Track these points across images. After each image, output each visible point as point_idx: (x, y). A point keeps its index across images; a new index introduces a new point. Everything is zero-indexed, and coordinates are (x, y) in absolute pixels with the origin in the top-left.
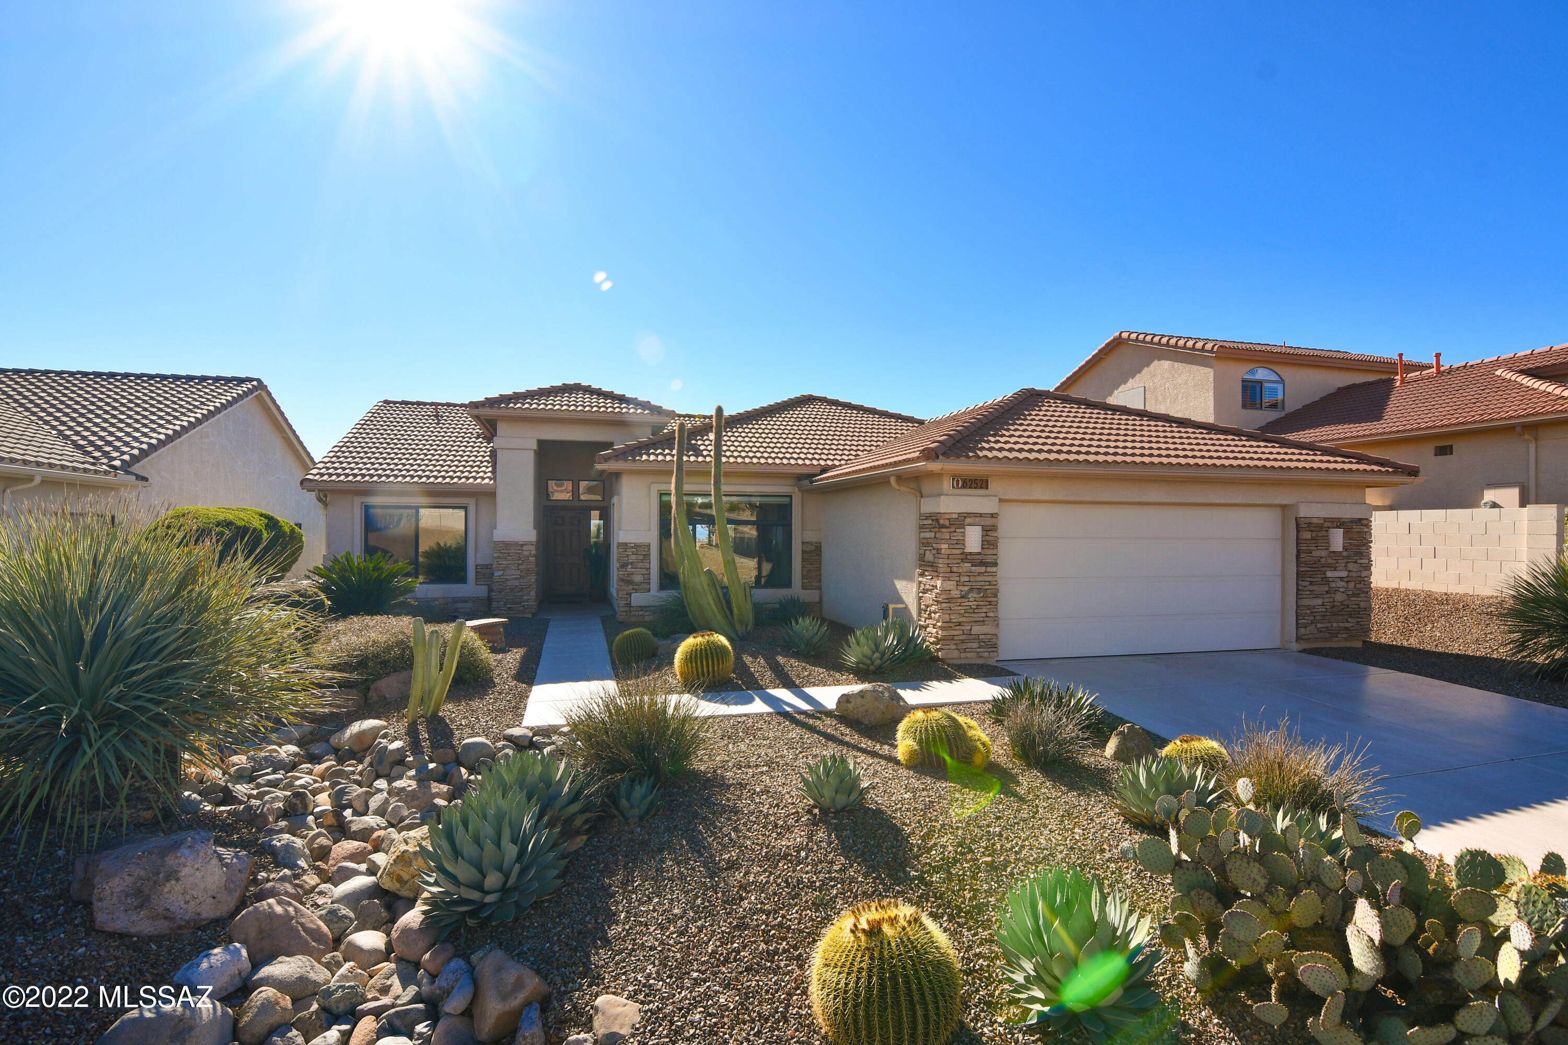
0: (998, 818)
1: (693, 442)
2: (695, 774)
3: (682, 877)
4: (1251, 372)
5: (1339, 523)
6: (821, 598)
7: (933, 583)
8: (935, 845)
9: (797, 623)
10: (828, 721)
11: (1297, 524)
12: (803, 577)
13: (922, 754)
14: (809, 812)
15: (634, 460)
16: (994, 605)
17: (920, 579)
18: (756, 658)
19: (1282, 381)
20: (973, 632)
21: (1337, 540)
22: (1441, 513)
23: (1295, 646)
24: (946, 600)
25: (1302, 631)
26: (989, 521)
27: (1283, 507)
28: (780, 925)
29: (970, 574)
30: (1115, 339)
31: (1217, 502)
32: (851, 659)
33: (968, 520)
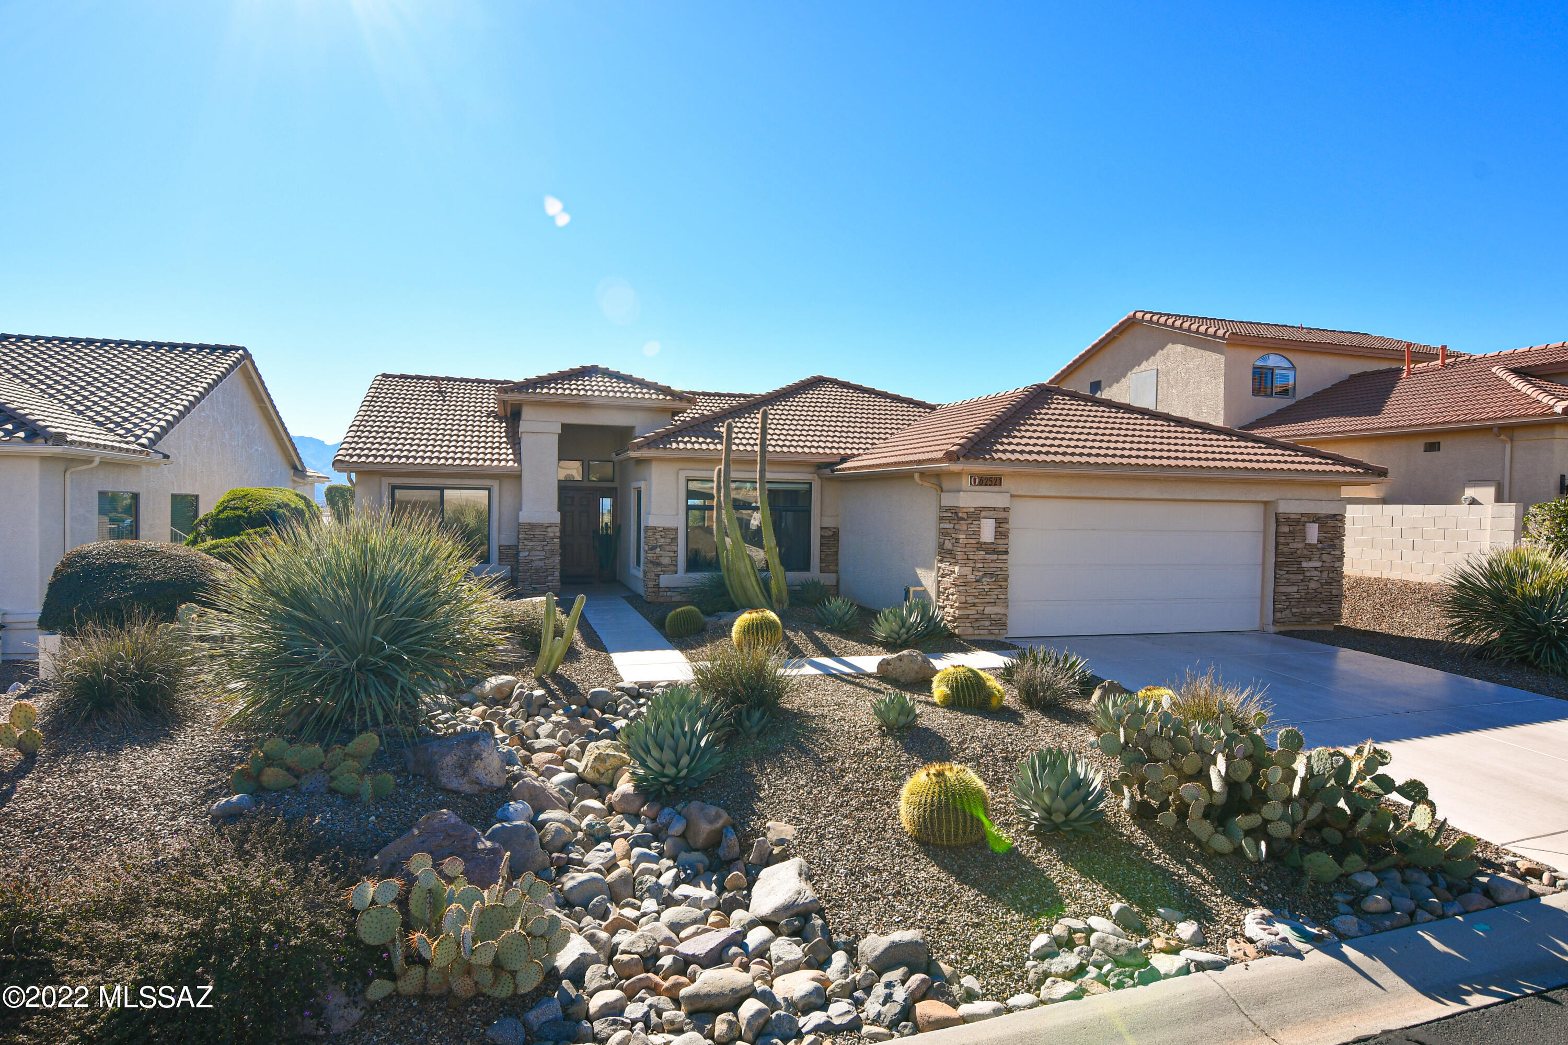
0: (1010, 735)
1: (716, 429)
2: (787, 711)
3: (798, 766)
4: (1263, 358)
5: (1315, 518)
6: (838, 582)
7: (951, 568)
8: (968, 747)
9: (830, 603)
10: (872, 680)
11: (1277, 519)
12: (822, 561)
13: (953, 696)
14: (879, 728)
15: (665, 448)
16: (1004, 588)
17: (939, 565)
18: (797, 632)
19: (1294, 368)
20: (986, 612)
21: (1313, 533)
22: (1420, 507)
23: (1272, 629)
24: (963, 584)
25: (1278, 615)
26: (1002, 515)
27: (1266, 503)
28: (872, 788)
29: (984, 561)
30: (1129, 319)
31: (1204, 498)
32: (881, 633)
33: (983, 514)
